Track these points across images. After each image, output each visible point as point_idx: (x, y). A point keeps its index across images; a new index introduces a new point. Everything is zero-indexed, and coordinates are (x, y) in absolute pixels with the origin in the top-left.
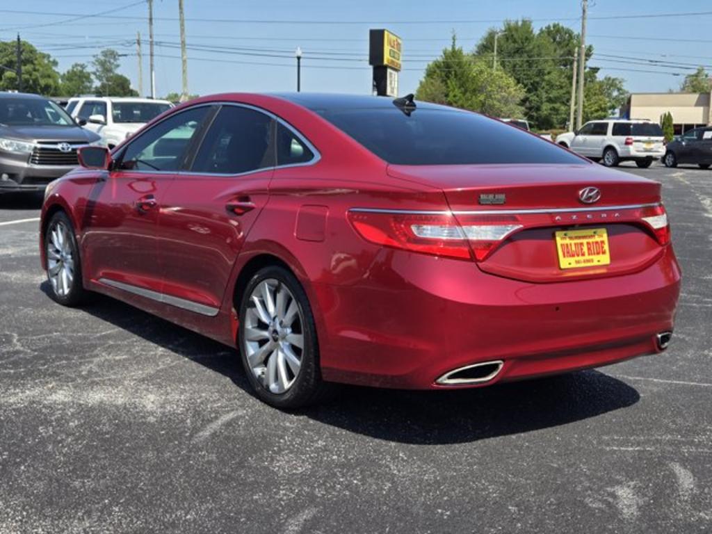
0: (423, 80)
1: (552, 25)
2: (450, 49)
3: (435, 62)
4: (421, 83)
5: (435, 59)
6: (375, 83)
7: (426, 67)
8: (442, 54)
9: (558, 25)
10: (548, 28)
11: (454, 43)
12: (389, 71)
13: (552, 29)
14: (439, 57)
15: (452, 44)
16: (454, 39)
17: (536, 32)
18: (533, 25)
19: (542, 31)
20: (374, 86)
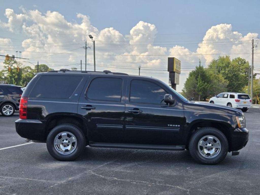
0: (188, 78)
1: (237, 58)
2: (198, 66)
3: (192, 71)
4: (187, 79)
5: (192, 70)
6: (170, 79)
7: (189, 73)
8: (195, 68)
9: (240, 57)
10: (236, 59)
11: (200, 64)
12: (176, 73)
13: (237, 59)
14: (194, 69)
15: (199, 64)
16: (200, 62)
17: (231, 60)
18: (230, 57)
19: (233, 60)
20: (169, 79)
